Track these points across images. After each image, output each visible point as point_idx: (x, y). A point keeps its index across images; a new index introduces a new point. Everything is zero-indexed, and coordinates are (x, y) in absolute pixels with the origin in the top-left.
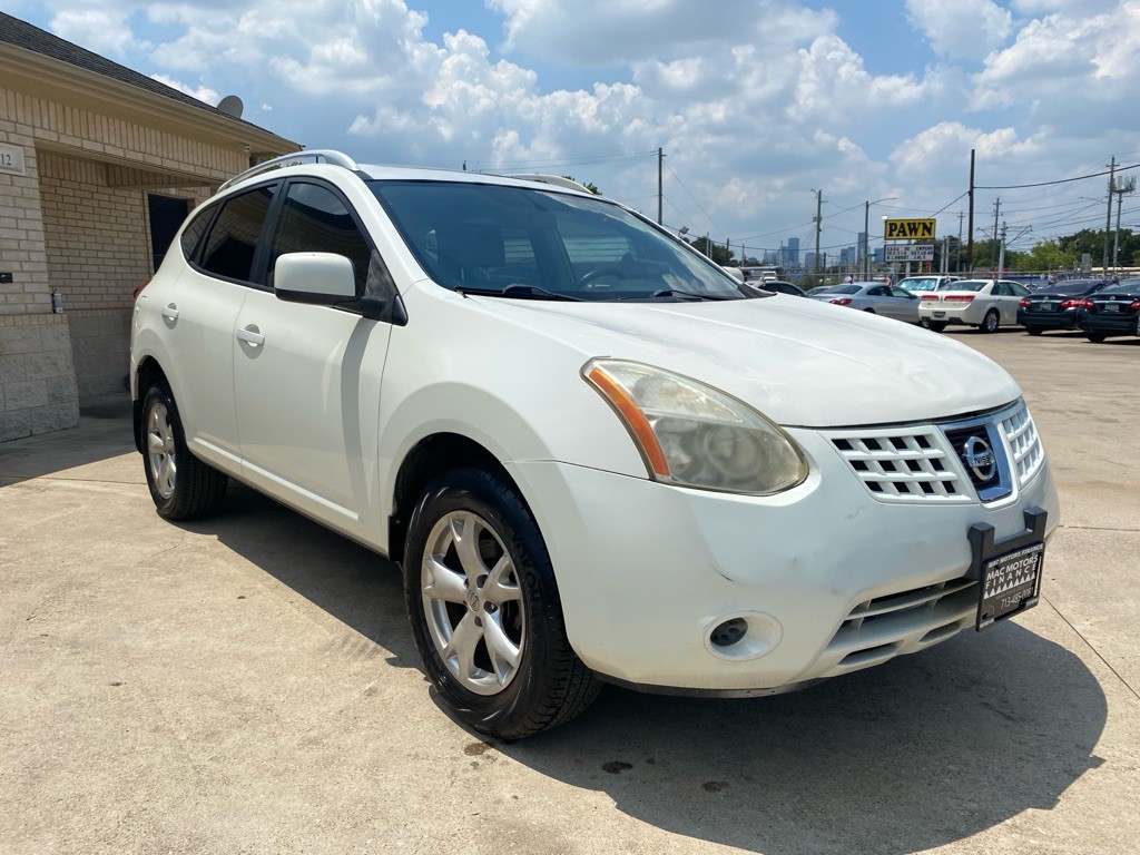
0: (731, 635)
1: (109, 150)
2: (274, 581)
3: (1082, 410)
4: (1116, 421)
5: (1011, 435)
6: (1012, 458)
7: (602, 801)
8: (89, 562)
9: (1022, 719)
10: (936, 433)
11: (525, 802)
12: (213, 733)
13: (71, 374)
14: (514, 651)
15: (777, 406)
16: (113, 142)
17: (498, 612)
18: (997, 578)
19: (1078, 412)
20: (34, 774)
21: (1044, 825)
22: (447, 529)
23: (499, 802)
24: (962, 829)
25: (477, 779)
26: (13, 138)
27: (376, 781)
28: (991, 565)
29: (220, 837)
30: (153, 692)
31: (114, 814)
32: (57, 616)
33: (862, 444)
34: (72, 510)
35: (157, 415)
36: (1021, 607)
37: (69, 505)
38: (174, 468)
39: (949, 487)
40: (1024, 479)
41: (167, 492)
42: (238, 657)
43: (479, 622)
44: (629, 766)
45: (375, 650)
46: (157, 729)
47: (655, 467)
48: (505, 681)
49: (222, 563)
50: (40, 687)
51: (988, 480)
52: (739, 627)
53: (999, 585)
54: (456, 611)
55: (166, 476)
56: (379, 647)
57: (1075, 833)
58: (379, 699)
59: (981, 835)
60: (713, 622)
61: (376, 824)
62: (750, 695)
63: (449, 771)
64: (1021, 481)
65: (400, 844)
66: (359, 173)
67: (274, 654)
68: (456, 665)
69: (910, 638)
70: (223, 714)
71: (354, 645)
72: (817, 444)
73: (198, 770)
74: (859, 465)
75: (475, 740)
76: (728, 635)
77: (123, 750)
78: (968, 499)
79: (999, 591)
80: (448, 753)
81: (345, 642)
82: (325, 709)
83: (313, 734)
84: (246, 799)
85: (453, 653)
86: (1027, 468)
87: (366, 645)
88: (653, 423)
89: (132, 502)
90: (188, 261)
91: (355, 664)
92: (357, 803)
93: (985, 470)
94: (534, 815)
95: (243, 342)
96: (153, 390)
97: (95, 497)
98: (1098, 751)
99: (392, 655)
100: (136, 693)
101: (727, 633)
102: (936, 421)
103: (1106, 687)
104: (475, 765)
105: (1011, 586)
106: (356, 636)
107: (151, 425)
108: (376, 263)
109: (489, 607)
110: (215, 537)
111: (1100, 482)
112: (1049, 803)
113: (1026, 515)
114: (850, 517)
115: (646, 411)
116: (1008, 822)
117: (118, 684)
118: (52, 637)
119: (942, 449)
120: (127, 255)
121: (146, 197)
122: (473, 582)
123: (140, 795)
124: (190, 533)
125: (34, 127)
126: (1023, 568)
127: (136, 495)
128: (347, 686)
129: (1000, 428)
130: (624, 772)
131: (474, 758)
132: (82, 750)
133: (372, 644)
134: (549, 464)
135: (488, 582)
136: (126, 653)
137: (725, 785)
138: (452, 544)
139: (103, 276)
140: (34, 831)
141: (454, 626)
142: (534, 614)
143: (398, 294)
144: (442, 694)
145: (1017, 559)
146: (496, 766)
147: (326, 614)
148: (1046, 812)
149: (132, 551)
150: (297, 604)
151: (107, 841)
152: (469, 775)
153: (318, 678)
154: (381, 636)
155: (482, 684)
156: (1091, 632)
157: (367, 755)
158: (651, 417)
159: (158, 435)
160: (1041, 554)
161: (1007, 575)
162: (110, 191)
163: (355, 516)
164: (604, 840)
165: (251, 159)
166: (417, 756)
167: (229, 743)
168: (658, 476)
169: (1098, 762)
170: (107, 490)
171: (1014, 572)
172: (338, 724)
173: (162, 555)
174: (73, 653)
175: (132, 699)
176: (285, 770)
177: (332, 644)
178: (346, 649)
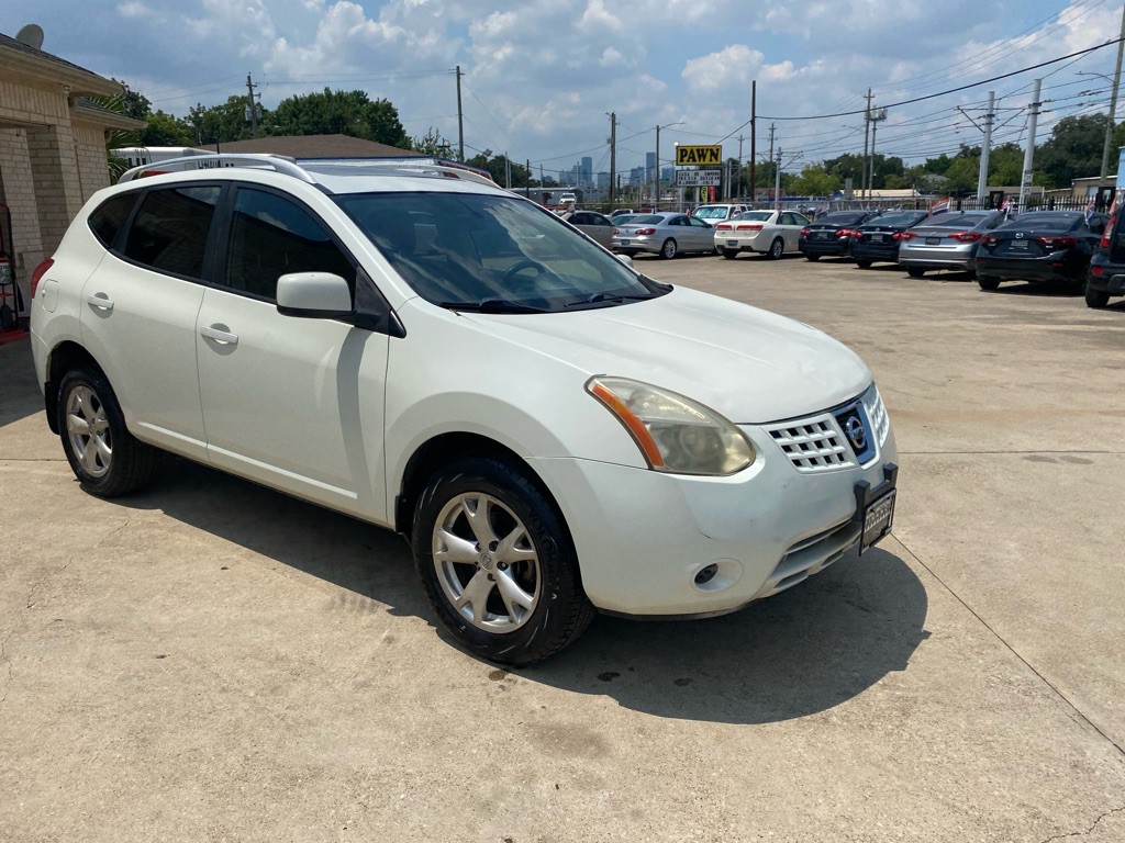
0: (706, 575)
3: (866, 340)
4: (893, 351)
5: (871, 411)
6: (874, 427)
9: (875, 610)
10: (829, 417)
11: (552, 710)
14: (528, 600)
15: (728, 410)
17: (509, 568)
18: (871, 518)
20: (143, 739)
21: (903, 681)
22: (459, 505)
23: (533, 712)
24: (853, 690)
25: (509, 698)
27: (432, 709)
28: (868, 509)
30: (199, 659)
31: (233, 759)
32: (56, 601)
33: (787, 433)
35: (80, 398)
36: (883, 534)
38: (107, 450)
39: (841, 457)
41: (98, 471)
42: (256, 622)
43: (490, 577)
44: (618, 675)
45: (373, 605)
46: (224, 690)
47: (652, 461)
48: (520, 622)
51: (862, 447)
52: (712, 570)
53: (873, 521)
54: (466, 571)
55: (96, 458)
56: (376, 602)
57: (922, 684)
58: (399, 646)
59: (865, 693)
60: (698, 568)
61: (449, 740)
62: (715, 615)
63: (485, 693)
64: (879, 442)
65: (475, 751)
66: (317, 186)
67: (286, 616)
68: (470, 612)
69: (815, 564)
70: (274, 671)
71: (353, 602)
72: (759, 435)
73: (281, 717)
74: (787, 449)
75: (493, 669)
76: (705, 576)
77: (205, 710)
78: (852, 464)
79: (872, 526)
80: (478, 681)
81: (343, 600)
82: (357, 659)
83: (360, 678)
84: (336, 735)
85: (466, 603)
86: (882, 434)
87: (363, 602)
88: (648, 427)
89: (48, 480)
90: (107, 248)
91: (364, 618)
92: (426, 726)
93: (859, 441)
94: (563, 718)
95: (211, 341)
96: (73, 374)
98: (926, 627)
99: (391, 607)
100: (185, 662)
101: (703, 574)
102: (830, 410)
103: (925, 579)
104: (502, 687)
105: (878, 521)
106: (350, 594)
107: (71, 407)
108: (363, 279)
109: (501, 566)
110: (159, 511)
112: (902, 667)
113: (885, 470)
114: (785, 487)
115: (641, 418)
116: (880, 682)
117: (162, 657)
118: (68, 621)
119: (834, 430)
122: (485, 546)
126: (885, 507)
127: (46, 472)
128: (367, 637)
129: (865, 408)
130: (615, 679)
131: (500, 682)
132: (169, 714)
133: (369, 600)
134: (569, 462)
135: (501, 546)
136: (150, 628)
137: (690, 680)
141: (464, 585)
143: (392, 309)
145: (882, 503)
146: (519, 687)
147: (311, 577)
148: (902, 672)
149: (84, 532)
150: (279, 570)
151: (244, 778)
152: (501, 695)
153: (338, 633)
154: (372, 592)
155: (497, 624)
156: (907, 540)
157: (414, 691)
158: (647, 423)
160: (894, 496)
161: (876, 515)
163: (354, 495)
164: (620, 729)
165: (69, 99)
166: (453, 686)
167: (294, 694)
168: (656, 467)
169: (927, 635)
171: (880, 512)
172: (377, 669)
173: (117, 533)
174: (99, 634)
175: (185, 668)
176: (354, 709)
177: (333, 602)
178: (348, 605)
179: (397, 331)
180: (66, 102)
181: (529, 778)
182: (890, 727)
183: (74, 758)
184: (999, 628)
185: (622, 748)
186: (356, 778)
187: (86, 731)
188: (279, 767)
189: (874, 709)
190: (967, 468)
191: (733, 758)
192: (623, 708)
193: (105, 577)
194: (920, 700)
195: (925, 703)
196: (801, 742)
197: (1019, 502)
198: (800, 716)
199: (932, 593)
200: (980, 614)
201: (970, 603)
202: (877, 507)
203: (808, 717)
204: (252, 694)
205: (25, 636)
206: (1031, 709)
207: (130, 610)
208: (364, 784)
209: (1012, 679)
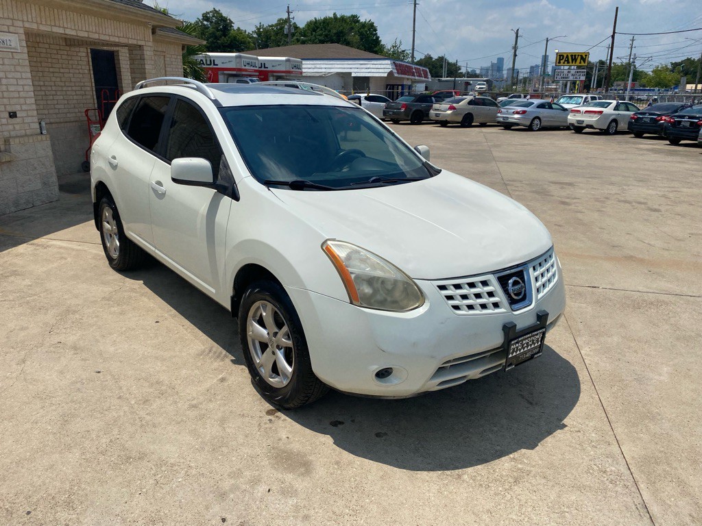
0: (386, 374)
1: (68, 32)
2: (174, 311)
3: (643, 201)
4: (659, 211)
5: (536, 273)
6: (534, 285)
7: (328, 440)
8: (76, 297)
9: (536, 404)
10: (492, 279)
11: (292, 440)
12: (147, 401)
13: (53, 169)
14: (290, 369)
15: (412, 269)
16: (69, 26)
17: (283, 350)
18: (517, 347)
19: (640, 203)
20: (65, 420)
21: (527, 458)
22: (258, 308)
23: (280, 439)
24: (489, 458)
25: (271, 428)
26: (12, 29)
27: (224, 428)
28: (513, 342)
29: (153, 453)
30: (116, 377)
31: (104, 440)
32: (64, 331)
33: (452, 287)
34: (63, 261)
35: (107, 213)
36: (532, 358)
37: (62, 258)
38: (118, 244)
39: (496, 305)
40: (540, 296)
41: (115, 255)
42: (157, 358)
43: (274, 353)
44: (343, 423)
45: (225, 356)
46: (120, 398)
47: (354, 298)
48: (285, 383)
49: (146, 300)
50: (61, 372)
52: (390, 371)
53: (518, 350)
54: (264, 346)
55: (113, 247)
56: (228, 354)
57: (540, 462)
58: (226, 384)
60: (377, 369)
61: (223, 449)
63: (258, 423)
64: (537, 298)
65: (234, 459)
66: (214, 101)
67: (175, 357)
68: (263, 371)
69: (474, 373)
70: (151, 390)
71: (215, 352)
72: (428, 288)
73: (141, 419)
74: (450, 298)
75: (271, 408)
76: (383, 374)
77: (105, 408)
78: (505, 311)
79: (518, 352)
80: (258, 414)
81: (210, 351)
82: (200, 389)
83: (194, 402)
84: (164, 435)
85: (262, 366)
86: (544, 289)
87: (221, 353)
88: (353, 276)
89: (95, 257)
90: (121, 130)
91: (215, 364)
92: (214, 438)
93: (517, 295)
94: (296, 447)
95: (155, 191)
96: (104, 200)
97: (74, 253)
98: (565, 421)
99: (234, 358)
100: (109, 377)
101: (384, 372)
102: (493, 273)
103: (583, 387)
104: (270, 420)
105: (526, 349)
106: (217, 348)
107: (104, 217)
108: (224, 163)
109: (279, 347)
110: (142, 282)
111: (631, 257)
112: (533, 448)
113: (537, 314)
114: (442, 323)
115: (350, 270)
116: (511, 456)
117: (99, 372)
118: (64, 344)
119: (495, 286)
120: (79, 88)
121: (89, 51)
122: (271, 334)
123: (115, 432)
124: (128, 279)
125: (23, 21)
126: (533, 340)
127: (95, 252)
128: (211, 376)
129: (531, 270)
130: (340, 426)
131: (270, 417)
132: (86, 408)
133: (224, 352)
134: (305, 290)
135: (278, 336)
136: (101, 354)
137: (386, 434)
138: (261, 315)
139: (66, 102)
140: (69, 448)
141: (263, 353)
142: (298, 356)
143: (235, 183)
144: (257, 384)
145: (530, 337)
146: (280, 422)
147: (201, 333)
148: (531, 451)
149: (98, 291)
150: (186, 327)
151: (103, 453)
152: (267, 426)
153: (196, 371)
154: (228, 347)
155: (274, 381)
156: (588, 355)
157: (220, 415)
158: (352, 273)
159: (108, 223)
160: (544, 334)
161: (523, 345)
162: (68, 48)
163: (214, 291)
164: (326, 459)
165: (152, 29)
166: (243, 415)
167: (154, 406)
168: (354, 302)
169: (565, 426)
170: (79, 248)
171: (527, 343)
172: (206, 397)
173: (114, 293)
174: (75, 354)
175: (107, 381)
176: (182, 421)
177: (204, 351)
178: (211, 354)
179: (236, 197)
180: (151, 31)
181: (255, 481)
182: (501, 489)
183: (28, 426)
184: (619, 430)
185: (320, 471)
186: (161, 463)
187: (41, 410)
188: (124, 449)
189: (497, 474)
190: (663, 307)
191: (385, 492)
192: (335, 446)
193: (95, 319)
194: (532, 474)
195: (535, 476)
196: (435, 488)
197: (690, 336)
198: (444, 470)
199: (583, 397)
200: (612, 418)
201: (608, 409)
202: (525, 339)
203: (448, 472)
204: (133, 402)
205: (39, 349)
206: (609, 493)
207: (97, 341)
208: (163, 469)
209: (608, 470)
